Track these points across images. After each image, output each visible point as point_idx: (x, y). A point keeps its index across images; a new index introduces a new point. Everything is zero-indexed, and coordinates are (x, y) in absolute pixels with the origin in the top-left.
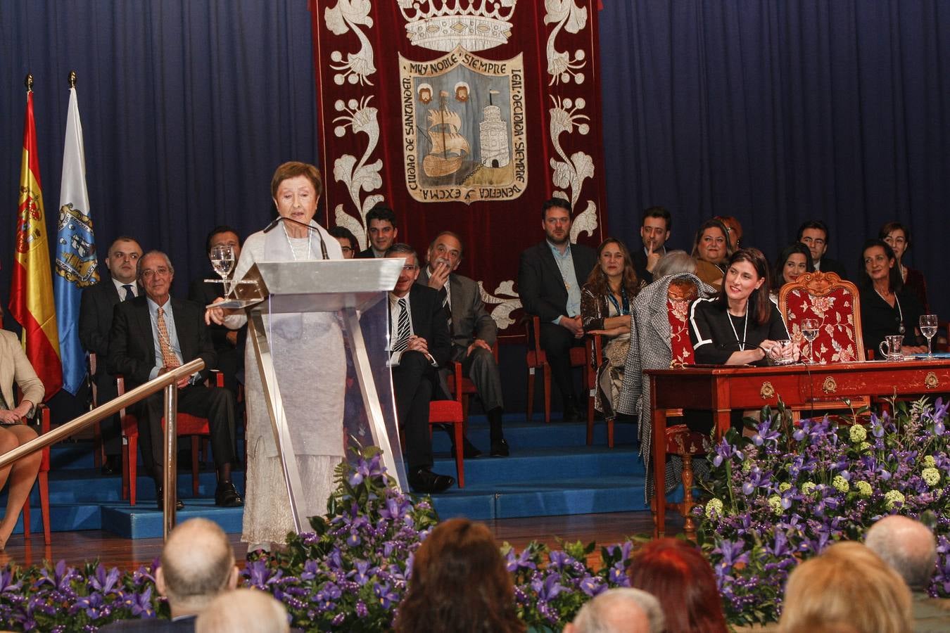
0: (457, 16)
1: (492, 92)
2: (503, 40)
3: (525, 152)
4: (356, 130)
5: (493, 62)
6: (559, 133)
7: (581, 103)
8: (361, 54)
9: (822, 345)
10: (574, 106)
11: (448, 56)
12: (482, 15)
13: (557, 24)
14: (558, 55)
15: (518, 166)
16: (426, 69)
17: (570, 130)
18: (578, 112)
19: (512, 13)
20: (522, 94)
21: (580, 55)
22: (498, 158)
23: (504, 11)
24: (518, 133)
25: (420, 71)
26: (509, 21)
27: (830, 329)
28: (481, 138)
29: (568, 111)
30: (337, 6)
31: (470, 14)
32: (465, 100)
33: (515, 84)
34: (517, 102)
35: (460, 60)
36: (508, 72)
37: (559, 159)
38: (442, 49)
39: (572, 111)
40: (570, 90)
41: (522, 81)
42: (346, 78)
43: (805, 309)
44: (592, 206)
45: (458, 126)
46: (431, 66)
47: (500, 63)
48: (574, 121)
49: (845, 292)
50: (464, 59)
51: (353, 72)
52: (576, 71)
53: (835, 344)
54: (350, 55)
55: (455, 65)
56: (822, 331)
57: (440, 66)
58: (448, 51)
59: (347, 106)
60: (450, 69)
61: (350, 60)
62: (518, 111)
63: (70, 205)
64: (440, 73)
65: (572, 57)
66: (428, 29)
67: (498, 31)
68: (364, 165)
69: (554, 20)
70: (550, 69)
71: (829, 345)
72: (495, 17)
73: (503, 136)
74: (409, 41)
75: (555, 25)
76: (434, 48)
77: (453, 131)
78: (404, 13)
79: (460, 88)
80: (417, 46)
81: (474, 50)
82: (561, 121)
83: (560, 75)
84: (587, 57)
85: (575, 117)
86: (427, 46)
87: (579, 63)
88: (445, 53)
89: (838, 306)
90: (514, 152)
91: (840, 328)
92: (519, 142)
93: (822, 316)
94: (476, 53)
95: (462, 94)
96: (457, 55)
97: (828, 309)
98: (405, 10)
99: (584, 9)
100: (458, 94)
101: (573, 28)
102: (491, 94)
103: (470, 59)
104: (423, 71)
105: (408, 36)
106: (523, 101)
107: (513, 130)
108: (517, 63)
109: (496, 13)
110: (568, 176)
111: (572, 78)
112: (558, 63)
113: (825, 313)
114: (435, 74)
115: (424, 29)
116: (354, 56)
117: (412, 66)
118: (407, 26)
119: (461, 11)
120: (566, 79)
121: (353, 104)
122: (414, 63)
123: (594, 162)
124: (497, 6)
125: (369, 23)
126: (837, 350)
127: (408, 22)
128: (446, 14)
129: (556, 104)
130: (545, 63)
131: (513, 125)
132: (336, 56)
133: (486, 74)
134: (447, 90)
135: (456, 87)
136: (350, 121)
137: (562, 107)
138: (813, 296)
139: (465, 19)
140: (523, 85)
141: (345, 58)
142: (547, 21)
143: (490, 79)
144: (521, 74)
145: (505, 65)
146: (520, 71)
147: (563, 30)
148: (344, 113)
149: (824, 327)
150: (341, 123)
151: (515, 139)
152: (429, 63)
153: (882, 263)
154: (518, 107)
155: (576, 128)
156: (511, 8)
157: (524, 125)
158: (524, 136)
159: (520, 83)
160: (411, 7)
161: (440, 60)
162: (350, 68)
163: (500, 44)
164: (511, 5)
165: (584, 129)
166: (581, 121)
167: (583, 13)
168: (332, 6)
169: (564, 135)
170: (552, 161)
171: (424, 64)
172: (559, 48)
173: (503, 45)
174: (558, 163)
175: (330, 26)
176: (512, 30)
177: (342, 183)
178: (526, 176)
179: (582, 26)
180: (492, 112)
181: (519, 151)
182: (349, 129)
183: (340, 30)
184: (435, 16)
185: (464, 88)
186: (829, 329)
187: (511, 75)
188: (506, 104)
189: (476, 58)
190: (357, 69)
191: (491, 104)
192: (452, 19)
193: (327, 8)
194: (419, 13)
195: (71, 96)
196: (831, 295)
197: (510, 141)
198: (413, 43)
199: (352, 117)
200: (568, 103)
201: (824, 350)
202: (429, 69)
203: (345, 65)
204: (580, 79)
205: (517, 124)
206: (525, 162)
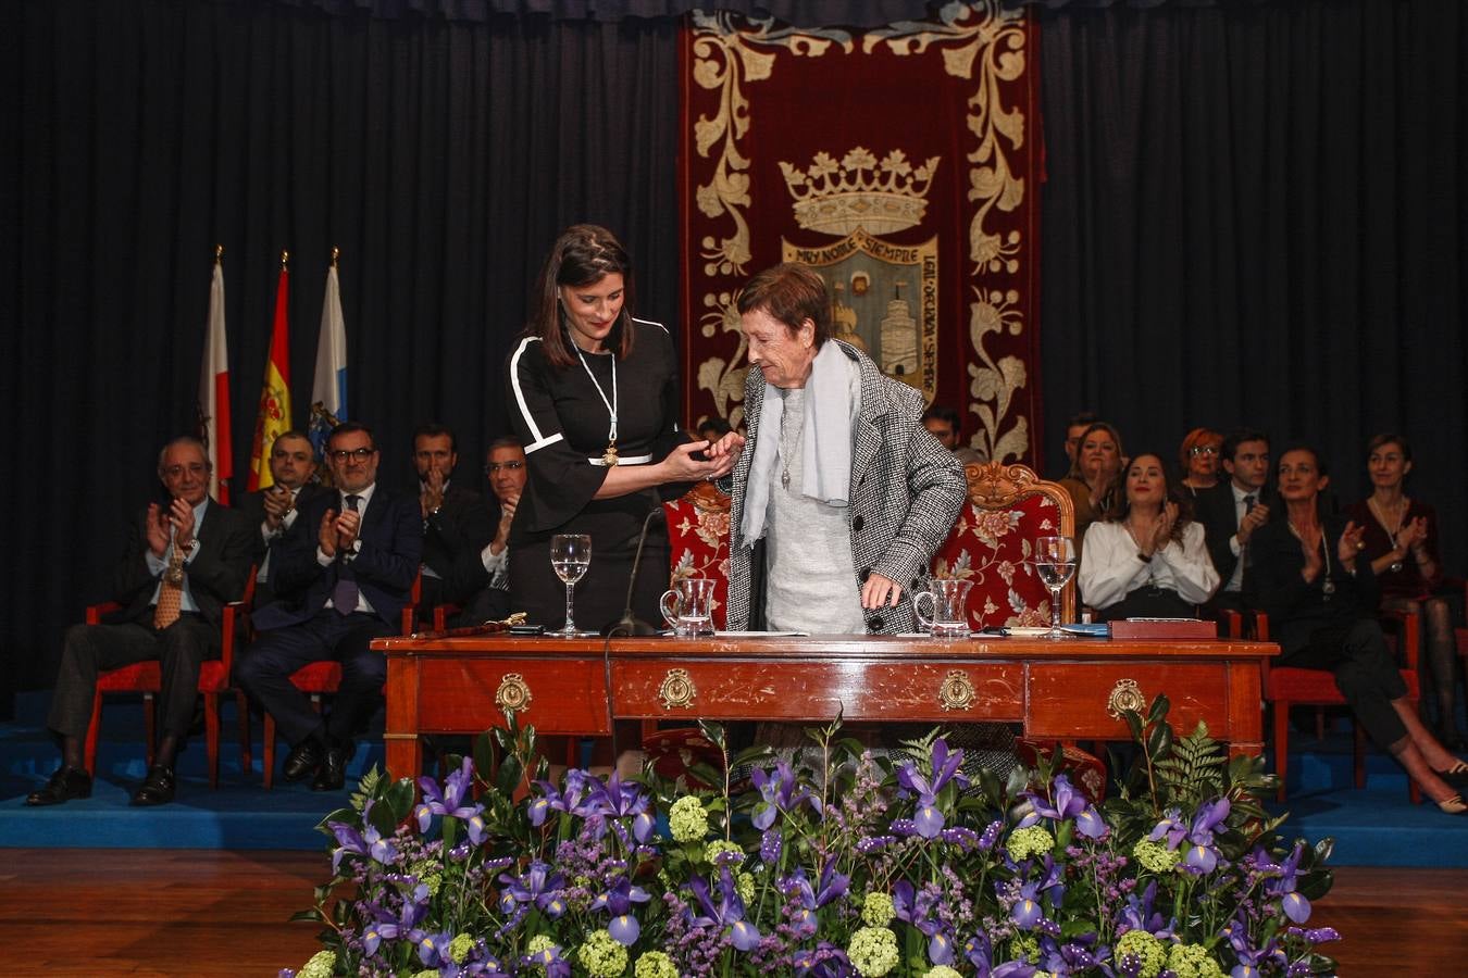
0: (858, 193)
1: (900, 284)
2: (914, 220)
3: (935, 356)
4: (727, 328)
5: (902, 248)
6: (982, 333)
7: (1012, 297)
8: (737, 239)
9: (988, 599)
10: (1004, 300)
11: (845, 241)
12: (890, 191)
13: (984, 201)
14: (985, 239)
15: (927, 372)
16: (816, 256)
17: (998, 329)
18: (1010, 307)
19: (928, 187)
20: (935, 286)
21: (1014, 238)
22: (903, 363)
23: (918, 186)
24: (929, 332)
25: (809, 260)
26: (924, 197)
27: (1008, 569)
28: (883, 339)
29: (997, 306)
30: (713, 184)
31: (875, 190)
32: (862, 294)
33: (928, 273)
34: (929, 294)
35: (860, 245)
36: (920, 260)
37: (981, 364)
38: (837, 233)
39: (1003, 307)
40: (1001, 281)
41: (936, 269)
42: (719, 268)
43: (962, 530)
44: (1022, 423)
45: (854, 323)
46: (824, 253)
47: (910, 249)
48: (1004, 318)
49: (1045, 503)
50: (864, 244)
51: (727, 261)
52: (1009, 258)
53: (1013, 598)
54: (725, 242)
55: (853, 252)
56: (992, 573)
57: (835, 253)
58: (845, 233)
59: (718, 300)
60: (847, 256)
61: (724, 247)
62: (930, 306)
63: (320, 404)
64: (834, 261)
65: (1004, 241)
66: (821, 210)
67: (909, 209)
68: (734, 369)
69: (982, 195)
70: (974, 256)
71: (1001, 600)
72: (906, 194)
73: (911, 335)
74: (797, 224)
75: (983, 201)
76: (827, 231)
77: (847, 330)
78: (792, 191)
79: (857, 279)
80: (806, 230)
81: (878, 233)
82: (985, 318)
83: (988, 262)
84: (1023, 240)
85: (1005, 314)
86: (820, 229)
87: (1013, 247)
88: (842, 237)
89: (1028, 528)
90: (923, 356)
91: (1027, 569)
92: (929, 343)
93: (993, 545)
94: (880, 237)
95: (860, 286)
96: (855, 240)
97: (1005, 533)
98: (794, 186)
99: (1021, 182)
100: (854, 285)
101: (1006, 206)
102: (897, 287)
103: (872, 244)
104: (813, 259)
105: (796, 217)
106: (936, 294)
107: (923, 328)
108: (930, 249)
109: (908, 188)
110: (992, 385)
111: (1004, 266)
112: (984, 248)
113: (1000, 540)
114: (828, 263)
115: (817, 210)
116: (729, 242)
117: (799, 254)
118: (796, 206)
119: (864, 186)
120: (995, 267)
121: (724, 298)
122: (802, 250)
123: (1027, 369)
124: (910, 181)
125: (747, 201)
126: (1016, 610)
127: (796, 201)
128: (844, 191)
129: (980, 297)
130: (967, 248)
131: (923, 323)
132: (709, 243)
133: (893, 262)
134: (841, 282)
135: (853, 277)
136: (720, 319)
137: (989, 301)
138: (981, 508)
139: (870, 196)
140: (936, 274)
141: (718, 244)
142: (972, 196)
143: (896, 267)
144: (935, 261)
145: (916, 251)
146: (933, 257)
147: (994, 207)
148: (714, 309)
149: (996, 566)
150: (710, 321)
151: (925, 340)
152: (821, 250)
153: (1305, 478)
154: (929, 301)
155: (1006, 328)
156: (926, 182)
157: (935, 323)
158: (935, 337)
159: (933, 272)
160: (802, 183)
161: (836, 245)
162: (723, 256)
163: (909, 226)
164: (925, 179)
165: (1015, 329)
166: (1012, 318)
167: (1020, 185)
168: (706, 184)
169: (989, 338)
170: (971, 368)
171: (815, 251)
172: (988, 229)
173: (916, 227)
174: (980, 370)
175: (702, 207)
176: (926, 208)
177: (707, 391)
178: (934, 385)
179: (1018, 201)
180: (899, 308)
181: (928, 355)
182: (719, 328)
183: (714, 211)
184: (831, 193)
185: (863, 279)
186: (1006, 571)
187: (923, 263)
188: (917, 298)
189: (880, 242)
190: (731, 257)
191: (898, 298)
192: (852, 197)
193: (700, 187)
194: (812, 190)
195: (330, 276)
196: (1016, 506)
197: (918, 343)
198: (803, 226)
199: (723, 313)
200: (996, 296)
201: (990, 608)
202: (821, 257)
203: (719, 252)
204: (1013, 267)
205: (928, 321)
206: (935, 367)
